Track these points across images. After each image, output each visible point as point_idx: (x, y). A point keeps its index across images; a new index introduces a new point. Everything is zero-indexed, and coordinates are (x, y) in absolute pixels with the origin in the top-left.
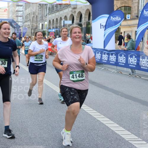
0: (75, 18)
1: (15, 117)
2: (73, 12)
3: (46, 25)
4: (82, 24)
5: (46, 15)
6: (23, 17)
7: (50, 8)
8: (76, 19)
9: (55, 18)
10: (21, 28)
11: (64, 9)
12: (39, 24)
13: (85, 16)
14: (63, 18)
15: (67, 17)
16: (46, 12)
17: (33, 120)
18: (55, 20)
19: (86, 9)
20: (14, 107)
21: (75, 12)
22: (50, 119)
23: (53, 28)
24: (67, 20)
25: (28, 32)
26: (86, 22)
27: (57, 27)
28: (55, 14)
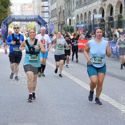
0: (105, 11)
1: (47, 119)
2: (102, 6)
3: (74, 21)
4: (114, 18)
5: (74, 10)
6: (49, 13)
7: (77, 1)
8: (107, 12)
9: (83, 12)
10: (47, 24)
11: (93, 2)
12: (67, 19)
13: (116, 8)
14: (92, 11)
15: (97, 11)
16: (74, 6)
17: (66, 123)
18: (83, 14)
19: (117, 1)
20: (45, 109)
21: (105, 5)
22: (85, 122)
23: (82, 23)
24: (96, 14)
25: (55, 29)
26: (117, 15)
27: (86, 22)
28: (83, 8)
